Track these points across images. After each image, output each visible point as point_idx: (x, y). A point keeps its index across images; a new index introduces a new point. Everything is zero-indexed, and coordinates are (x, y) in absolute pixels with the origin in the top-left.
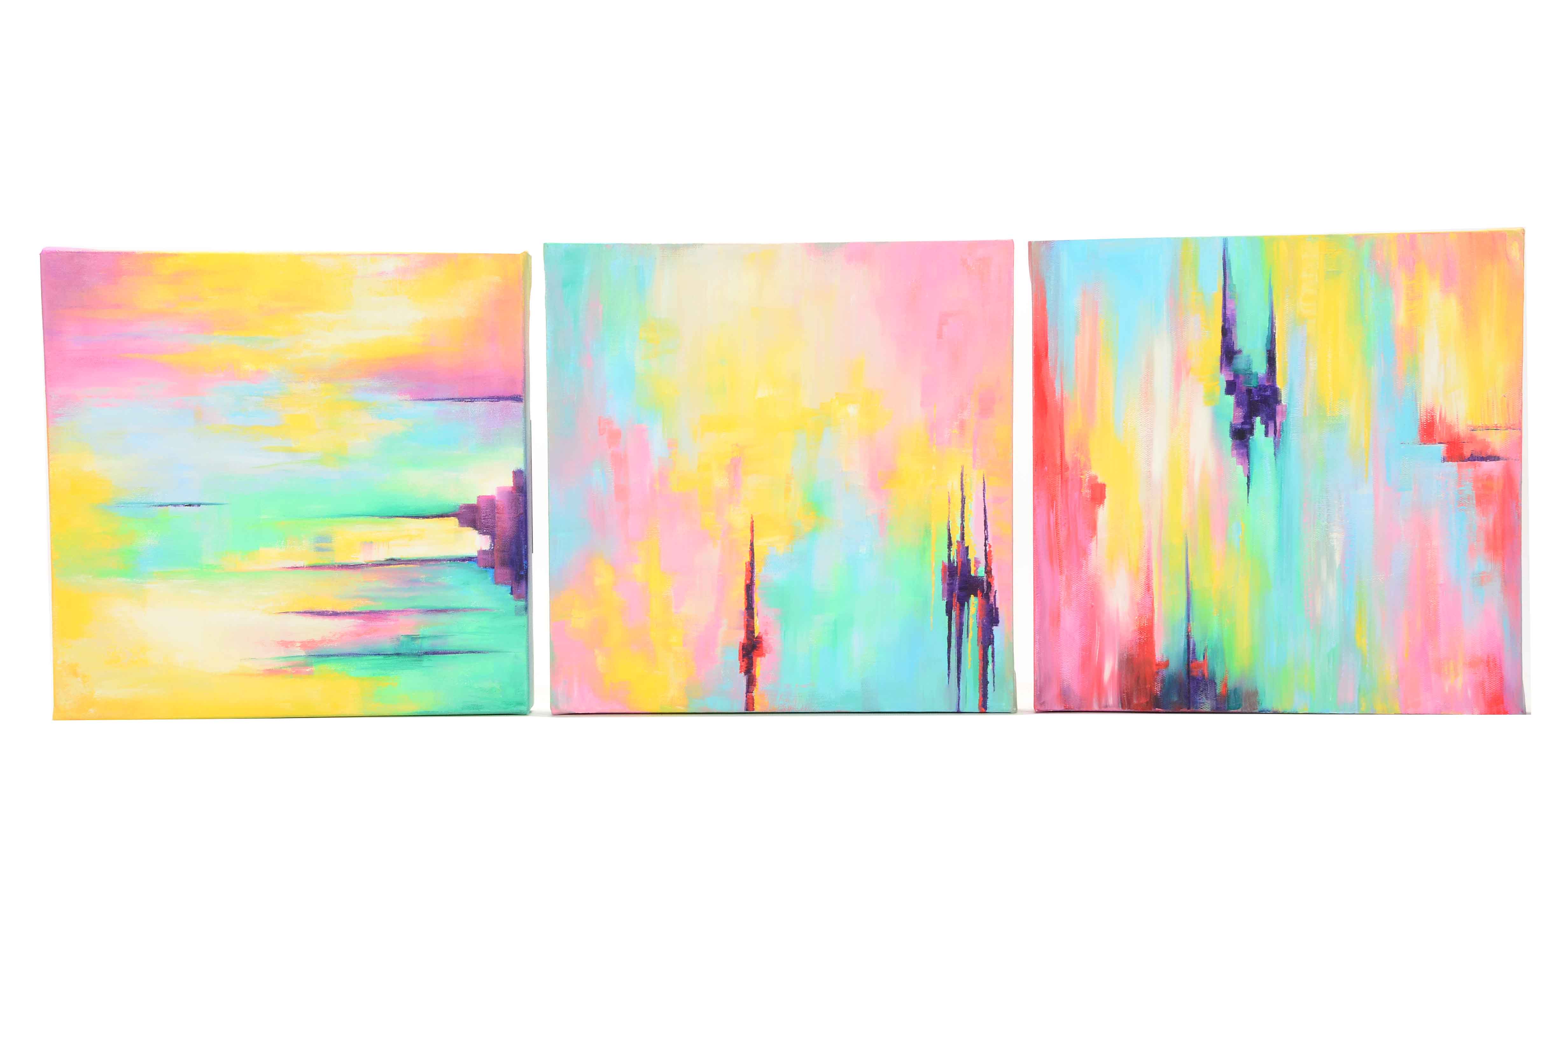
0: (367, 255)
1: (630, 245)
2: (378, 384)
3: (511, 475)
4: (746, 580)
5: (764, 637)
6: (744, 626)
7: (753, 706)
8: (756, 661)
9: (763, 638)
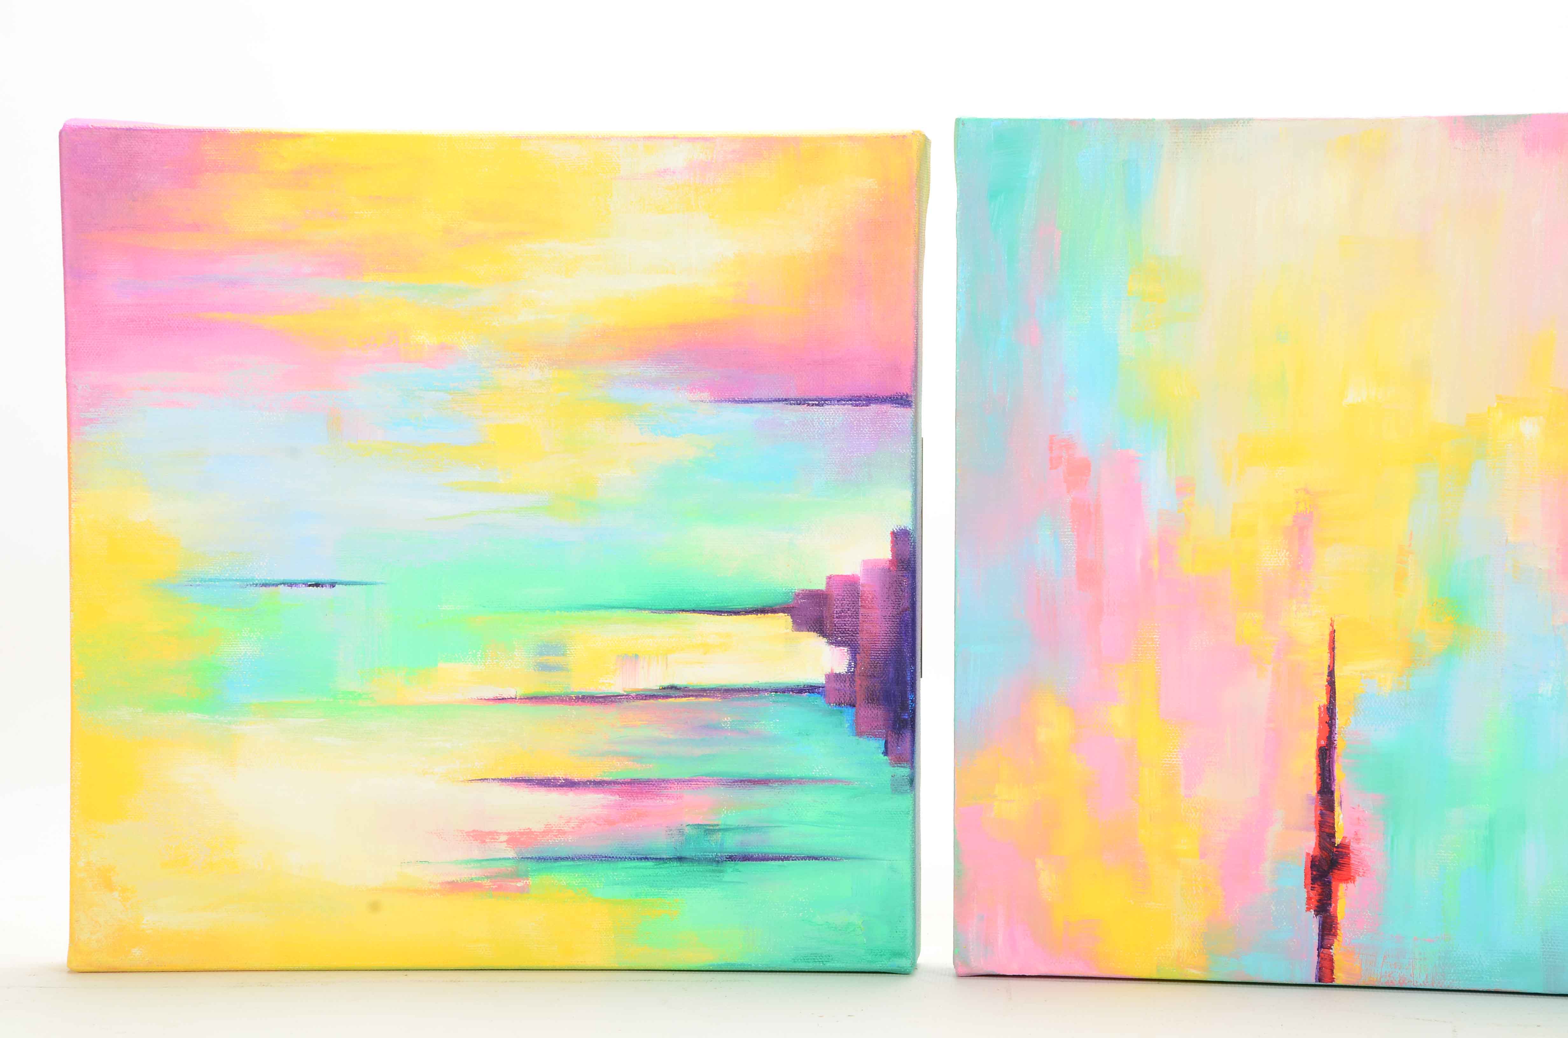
0: (638, 139)
1: (1114, 121)
2: (653, 372)
3: (889, 538)
4: (1318, 740)
5: (1353, 846)
6: (1315, 824)
7: (1332, 973)
8: (1337, 890)
9: (1351, 848)
